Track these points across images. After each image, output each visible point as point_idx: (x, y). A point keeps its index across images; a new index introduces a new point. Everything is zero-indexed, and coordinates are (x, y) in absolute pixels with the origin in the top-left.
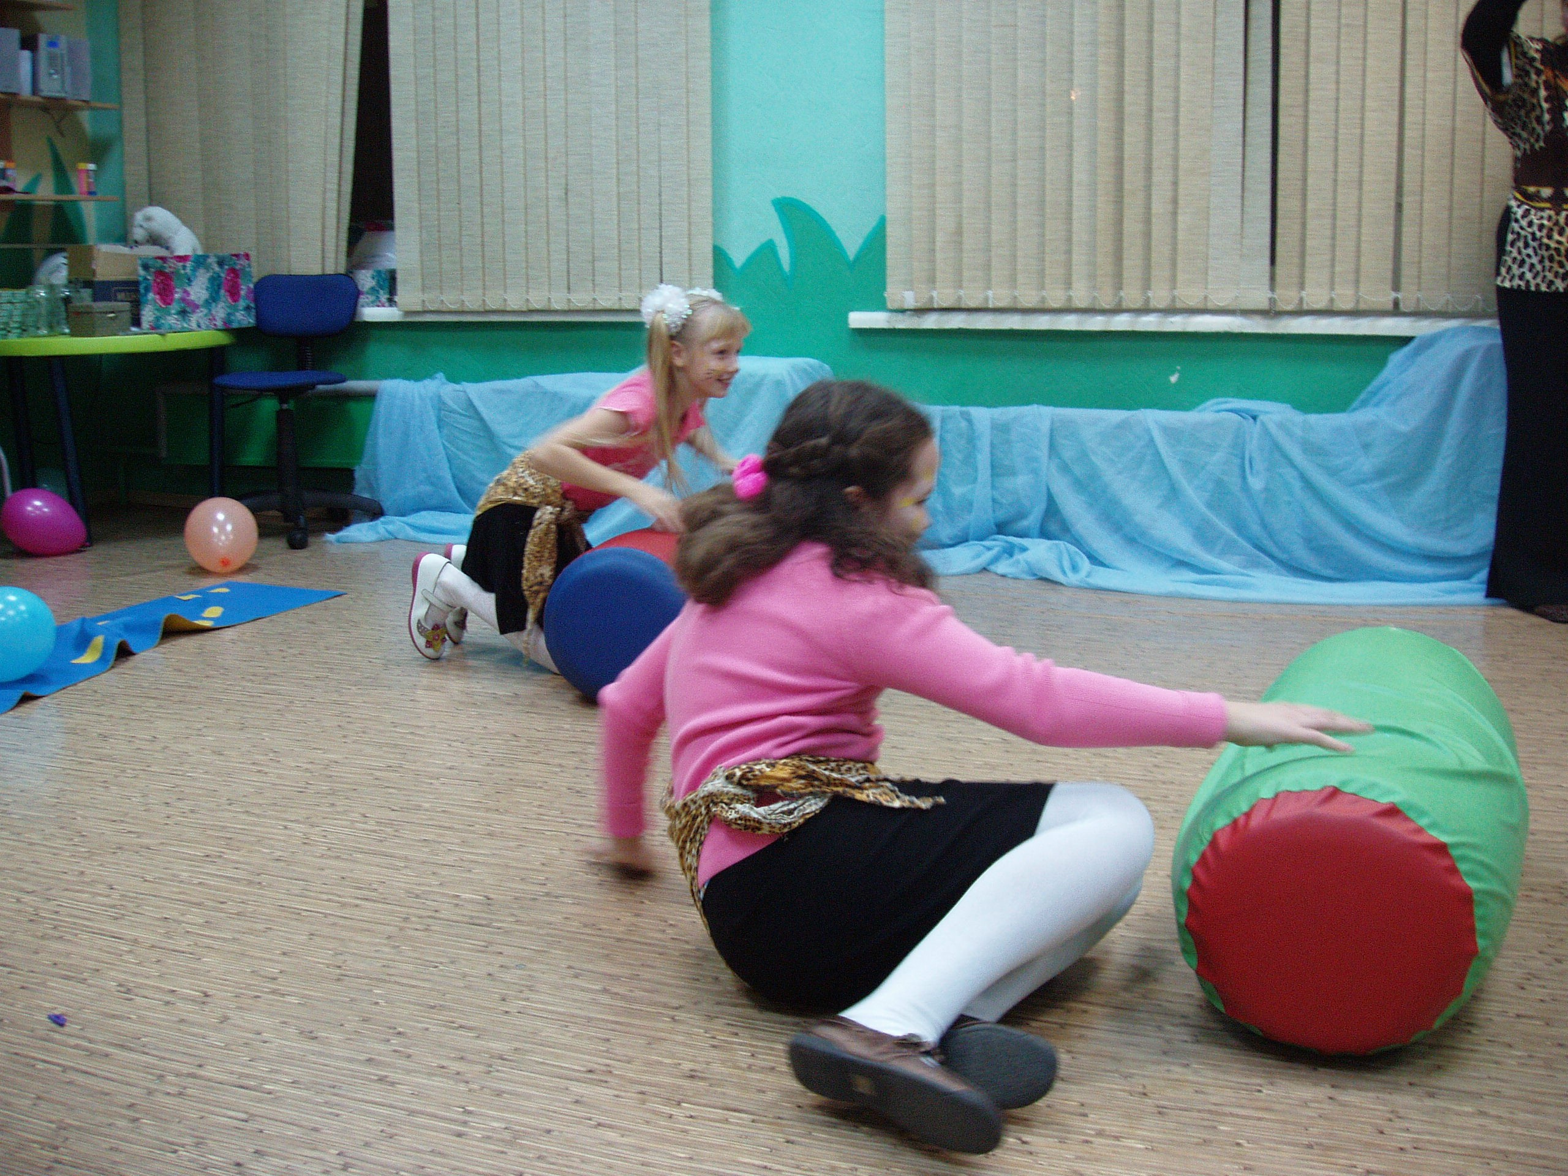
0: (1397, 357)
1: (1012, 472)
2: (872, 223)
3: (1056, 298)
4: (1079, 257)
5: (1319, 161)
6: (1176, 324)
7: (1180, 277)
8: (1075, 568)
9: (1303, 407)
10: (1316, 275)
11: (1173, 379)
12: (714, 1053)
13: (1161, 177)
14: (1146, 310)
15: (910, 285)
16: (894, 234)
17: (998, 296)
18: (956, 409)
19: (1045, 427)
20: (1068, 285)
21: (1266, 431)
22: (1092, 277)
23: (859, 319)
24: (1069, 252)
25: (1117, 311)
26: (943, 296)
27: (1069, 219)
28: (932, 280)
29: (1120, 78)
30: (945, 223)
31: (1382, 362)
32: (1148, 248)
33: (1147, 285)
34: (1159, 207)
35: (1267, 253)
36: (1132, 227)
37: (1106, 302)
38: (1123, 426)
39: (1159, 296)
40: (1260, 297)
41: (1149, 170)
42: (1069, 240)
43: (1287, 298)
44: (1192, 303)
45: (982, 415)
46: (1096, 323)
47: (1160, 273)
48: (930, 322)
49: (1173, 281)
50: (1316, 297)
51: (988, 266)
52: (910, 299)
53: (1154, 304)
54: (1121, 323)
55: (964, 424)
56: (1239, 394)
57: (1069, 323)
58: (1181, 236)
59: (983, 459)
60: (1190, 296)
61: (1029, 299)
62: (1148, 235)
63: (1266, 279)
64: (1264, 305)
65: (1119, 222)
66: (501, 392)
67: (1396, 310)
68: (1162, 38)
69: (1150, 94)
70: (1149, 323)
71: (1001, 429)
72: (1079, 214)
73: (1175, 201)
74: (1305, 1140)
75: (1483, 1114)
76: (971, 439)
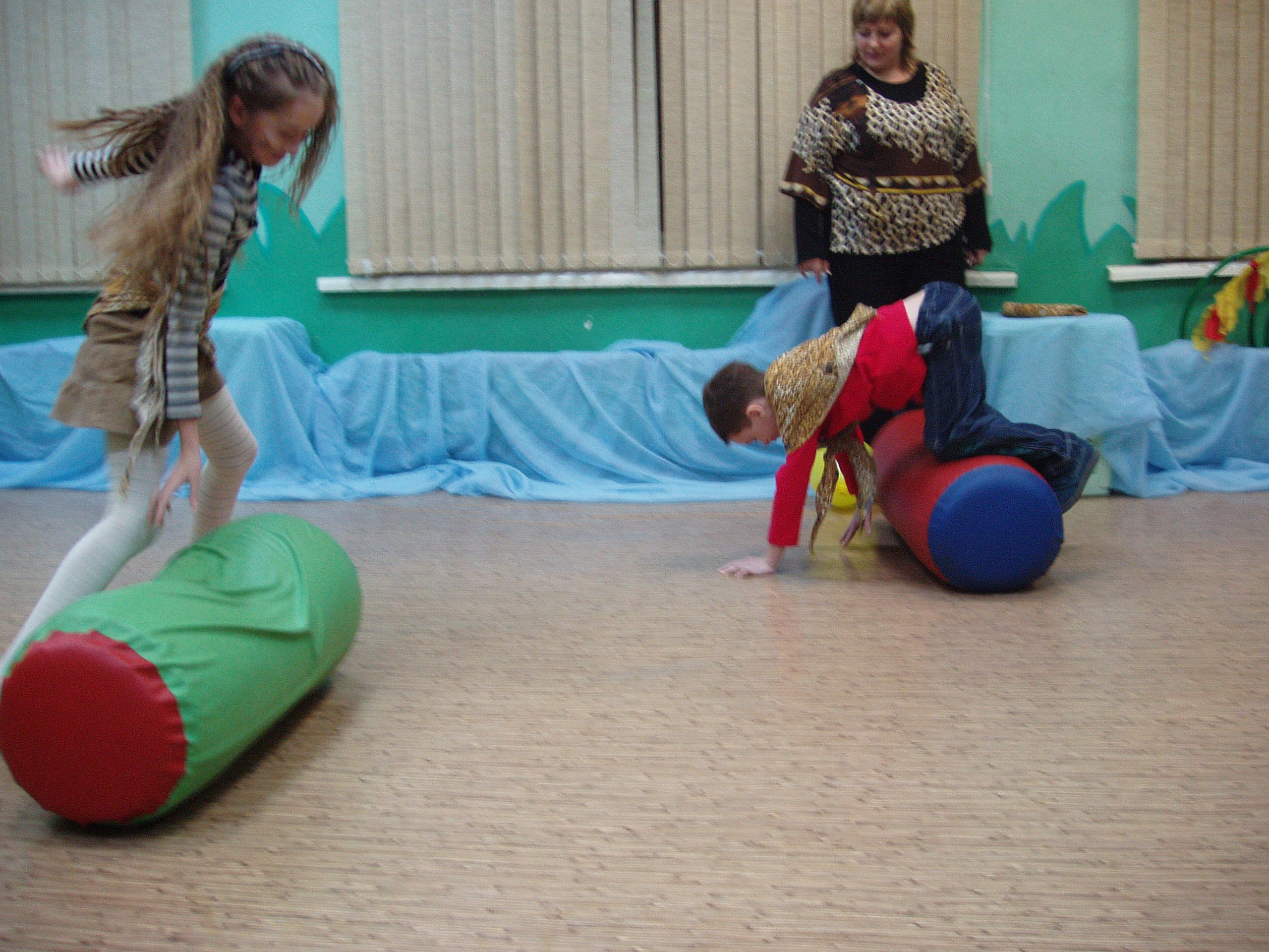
0: (763, 303)
1: (459, 406)
2: (334, 203)
3: (489, 262)
4: (506, 229)
5: (695, 147)
6: (588, 281)
7: (590, 243)
8: (517, 484)
9: (692, 345)
10: (697, 239)
11: (588, 325)
12: (195, 917)
13: (571, 163)
14: (562, 270)
15: (368, 254)
16: (353, 213)
17: (441, 262)
18: (410, 357)
19: (484, 368)
20: (499, 250)
21: (662, 364)
22: (518, 244)
23: (327, 284)
24: (498, 225)
25: (540, 271)
26: (395, 263)
27: (497, 197)
28: (386, 250)
29: (535, 82)
30: (395, 203)
31: (751, 307)
32: (562, 220)
33: (562, 248)
34: (570, 187)
35: (657, 222)
36: (548, 202)
37: (530, 265)
38: (549, 366)
39: (573, 258)
40: (653, 257)
41: (560, 156)
42: (498, 215)
43: (675, 257)
44: (600, 264)
45: (432, 361)
46: (523, 283)
47: (572, 240)
48: (387, 285)
49: (583, 246)
50: (697, 256)
51: (431, 238)
52: (368, 266)
53: (570, 265)
54: (543, 281)
55: (416, 369)
56: (642, 336)
57: (501, 283)
58: (588, 210)
59: (434, 398)
60: (597, 257)
61: (466, 262)
62: (561, 209)
63: (657, 244)
64: (656, 263)
65: (537, 198)
66: (18, 355)
67: (761, 266)
68: (567, 50)
69: (559, 94)
70: (566, 281)
71: (447, 372)
72: (506, 193)
73: (582, 181)
74: (687, 941)
75: (830, 905)
76: (423, 381)
